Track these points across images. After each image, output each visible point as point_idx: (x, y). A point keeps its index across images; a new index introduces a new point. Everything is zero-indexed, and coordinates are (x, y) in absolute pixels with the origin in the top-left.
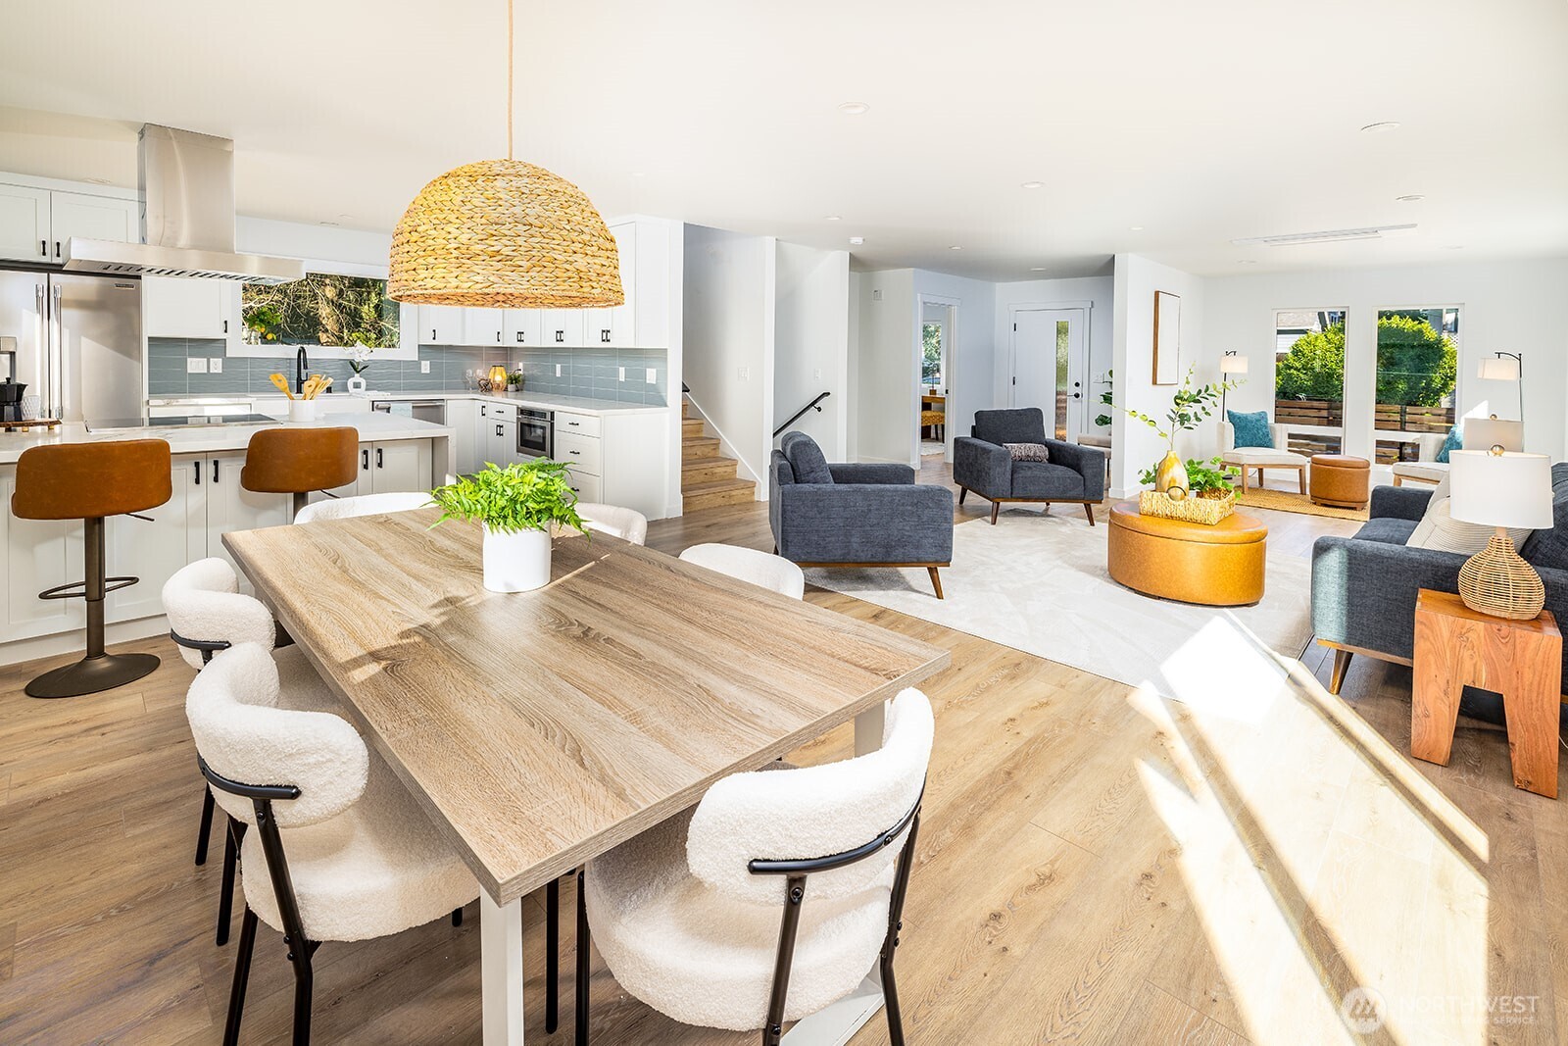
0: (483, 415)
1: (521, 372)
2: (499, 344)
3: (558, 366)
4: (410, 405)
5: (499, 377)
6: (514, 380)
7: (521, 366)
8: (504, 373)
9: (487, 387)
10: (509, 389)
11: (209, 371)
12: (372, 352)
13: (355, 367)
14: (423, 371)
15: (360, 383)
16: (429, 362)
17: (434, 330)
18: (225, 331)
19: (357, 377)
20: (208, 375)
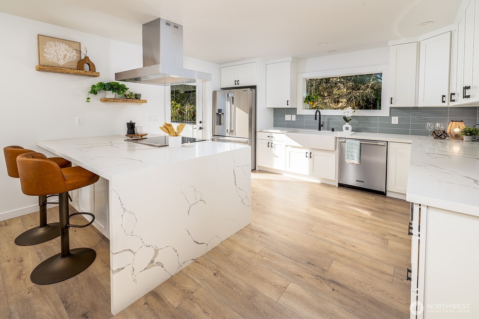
4: (358, 142)
5: (456, 128)
6: (470, 132)
8: (463, 126)
10: (464, 139)
11: (291, 120)
12: (354, 112)
13: (346, 119)
14: (393, 123)
15: (348, 127)
16: (398, 117)
17: (392, 98)
18: (288, 105)
19: (347, 125)
20: (291, 121)
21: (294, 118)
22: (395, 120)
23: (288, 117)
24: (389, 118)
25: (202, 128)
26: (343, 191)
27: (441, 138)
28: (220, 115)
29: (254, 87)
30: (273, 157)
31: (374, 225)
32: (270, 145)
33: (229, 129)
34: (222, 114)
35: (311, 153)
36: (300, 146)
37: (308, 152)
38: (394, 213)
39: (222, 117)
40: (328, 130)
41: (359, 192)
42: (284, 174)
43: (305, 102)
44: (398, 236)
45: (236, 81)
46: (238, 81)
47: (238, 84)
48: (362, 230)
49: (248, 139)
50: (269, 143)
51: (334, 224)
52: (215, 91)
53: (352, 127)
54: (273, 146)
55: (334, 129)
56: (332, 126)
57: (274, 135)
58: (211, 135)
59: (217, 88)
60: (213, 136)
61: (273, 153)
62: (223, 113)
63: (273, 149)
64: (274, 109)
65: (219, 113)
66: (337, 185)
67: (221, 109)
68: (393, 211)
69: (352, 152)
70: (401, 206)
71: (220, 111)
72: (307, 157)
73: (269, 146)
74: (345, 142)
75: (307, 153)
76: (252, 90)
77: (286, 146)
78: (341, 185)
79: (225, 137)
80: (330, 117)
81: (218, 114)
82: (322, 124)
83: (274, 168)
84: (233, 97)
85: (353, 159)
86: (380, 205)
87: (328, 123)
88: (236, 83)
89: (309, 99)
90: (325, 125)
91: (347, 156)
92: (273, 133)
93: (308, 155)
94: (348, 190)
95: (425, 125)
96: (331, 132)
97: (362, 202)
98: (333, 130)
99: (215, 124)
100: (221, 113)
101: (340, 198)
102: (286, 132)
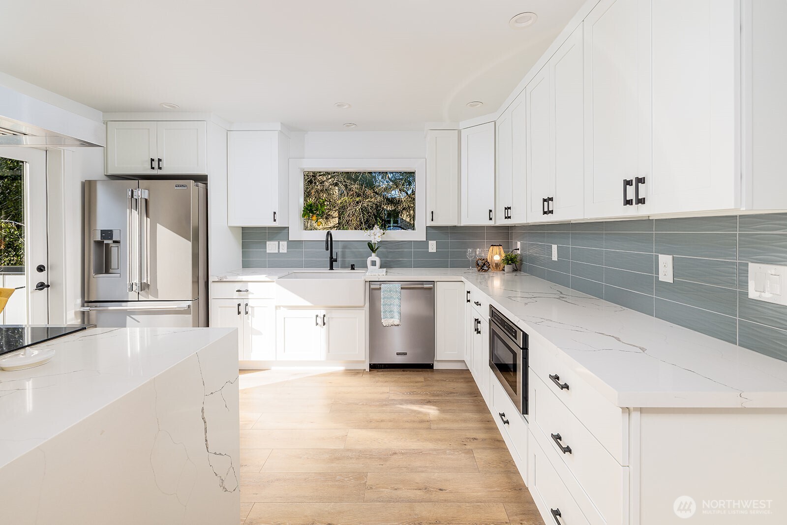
0: (468, 301)
1: (519, 252)
2: (492, 223)
3: (555, 248)
4: (398, 286)
5: (496, 256)
6: (510, 260)
7: (519, 245)
8: (502, 252)
9: (483, 266)
10: (505, 269)
11: (279, 251)
12: (384, 234)
13: (371, 247)
14: (430, 250)
15: (376, 261)
16: (435, 241)
17: (432, 212)
18: (275, 220)
19: (374, 257)
20: (279, 254)
21: (284, 247)
22: (432, 247)
23: (272, 247)
24: (425, 244)
25: (48, 286)
26: (380, 376)
27: (484, 269)
28: (107, 245)
29: (202, 179)
30: (250, 335)
31: (445, 429)
32: (241, 310)
33: (136, 280)
34: (115, 242)
35: (324, 316)
36: (308, 304)
37: (319, 315)
38: (454, 396)
39: (114, 250)
40: (344, 267)
41: (400, 373)
42: (273, 368)
43: (304, 215)
44: (478, 438)
45: (152, 160)
46: (160, 160)
47: (160, 168)
48: (436, 448)
49: (190, 303)
50: (239, 305)
51: (395, 453)
52: (90, 182)
53: (381, 261)
54: (250, 312)
55: (354, 265)
56: (351, 260)
57: (250, 286)
58: (79, 301)
59: (96, 173)
60: (86, 304)
61: (250, 326)
62: (118, 239)
63: (250, 317)
64: (243, 228)
65: (106, 242)
66: (368, 369)
67: (111, 231)
68: (453, 395)
69: (391, 305)
70: (457, 382)
71: (107, 234)
72: (317, 324)
73: (239, 313)
74: (380, 289)
75: (317, 316)
76: (197, 186)
77: (277, 307)
78: (373, 367)
79: (124, 304)
80: (346, 244)
81: (99, 244)
82: (334, 257)
83: (252, 360)
84: (146, 200)
85: (392, 318)
86: (435, 389)
87: (344, 256)
88: (155, 164)
89: (311, 211)
90: (339, 259)
91: (383, 312)
92: (249, 283)
93: (320, 321)
94: (385, 373)
95: (466, 252)
96: (349, 271)
97: (413, 391)
98: (353, 268)
99: (92, 271)
100: (110, 242)
101: (381, 394)
102: (277, 277)
